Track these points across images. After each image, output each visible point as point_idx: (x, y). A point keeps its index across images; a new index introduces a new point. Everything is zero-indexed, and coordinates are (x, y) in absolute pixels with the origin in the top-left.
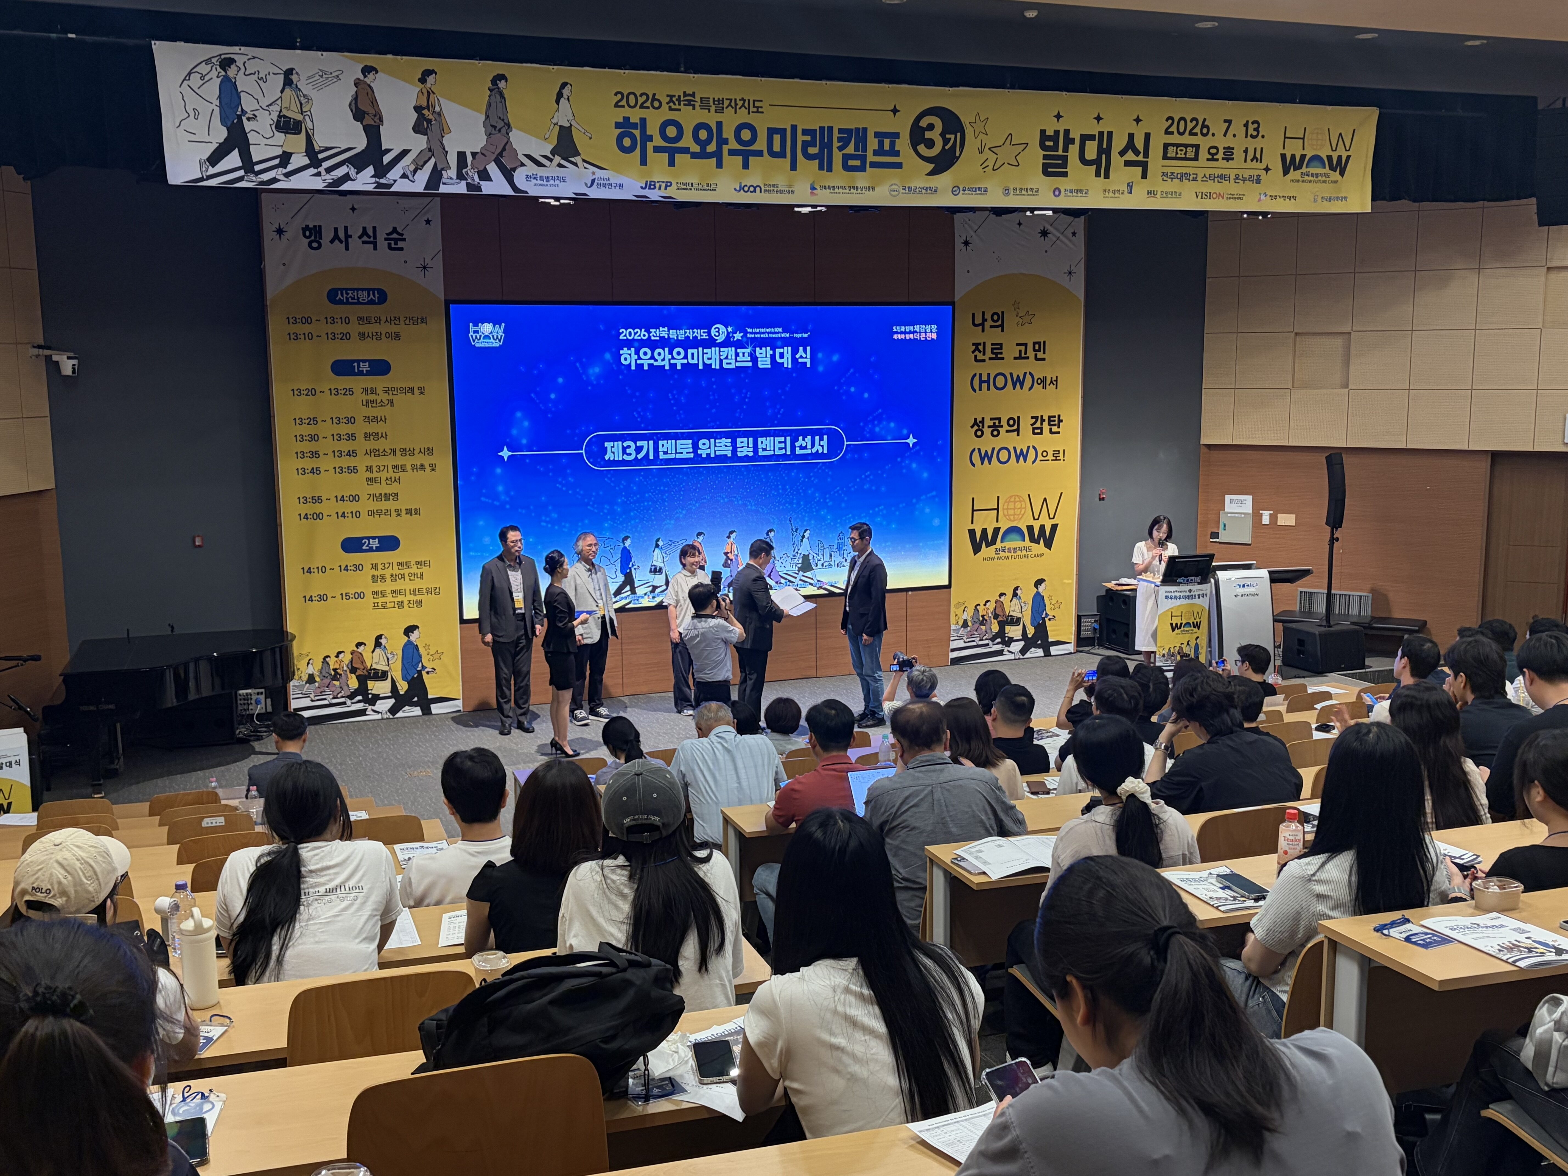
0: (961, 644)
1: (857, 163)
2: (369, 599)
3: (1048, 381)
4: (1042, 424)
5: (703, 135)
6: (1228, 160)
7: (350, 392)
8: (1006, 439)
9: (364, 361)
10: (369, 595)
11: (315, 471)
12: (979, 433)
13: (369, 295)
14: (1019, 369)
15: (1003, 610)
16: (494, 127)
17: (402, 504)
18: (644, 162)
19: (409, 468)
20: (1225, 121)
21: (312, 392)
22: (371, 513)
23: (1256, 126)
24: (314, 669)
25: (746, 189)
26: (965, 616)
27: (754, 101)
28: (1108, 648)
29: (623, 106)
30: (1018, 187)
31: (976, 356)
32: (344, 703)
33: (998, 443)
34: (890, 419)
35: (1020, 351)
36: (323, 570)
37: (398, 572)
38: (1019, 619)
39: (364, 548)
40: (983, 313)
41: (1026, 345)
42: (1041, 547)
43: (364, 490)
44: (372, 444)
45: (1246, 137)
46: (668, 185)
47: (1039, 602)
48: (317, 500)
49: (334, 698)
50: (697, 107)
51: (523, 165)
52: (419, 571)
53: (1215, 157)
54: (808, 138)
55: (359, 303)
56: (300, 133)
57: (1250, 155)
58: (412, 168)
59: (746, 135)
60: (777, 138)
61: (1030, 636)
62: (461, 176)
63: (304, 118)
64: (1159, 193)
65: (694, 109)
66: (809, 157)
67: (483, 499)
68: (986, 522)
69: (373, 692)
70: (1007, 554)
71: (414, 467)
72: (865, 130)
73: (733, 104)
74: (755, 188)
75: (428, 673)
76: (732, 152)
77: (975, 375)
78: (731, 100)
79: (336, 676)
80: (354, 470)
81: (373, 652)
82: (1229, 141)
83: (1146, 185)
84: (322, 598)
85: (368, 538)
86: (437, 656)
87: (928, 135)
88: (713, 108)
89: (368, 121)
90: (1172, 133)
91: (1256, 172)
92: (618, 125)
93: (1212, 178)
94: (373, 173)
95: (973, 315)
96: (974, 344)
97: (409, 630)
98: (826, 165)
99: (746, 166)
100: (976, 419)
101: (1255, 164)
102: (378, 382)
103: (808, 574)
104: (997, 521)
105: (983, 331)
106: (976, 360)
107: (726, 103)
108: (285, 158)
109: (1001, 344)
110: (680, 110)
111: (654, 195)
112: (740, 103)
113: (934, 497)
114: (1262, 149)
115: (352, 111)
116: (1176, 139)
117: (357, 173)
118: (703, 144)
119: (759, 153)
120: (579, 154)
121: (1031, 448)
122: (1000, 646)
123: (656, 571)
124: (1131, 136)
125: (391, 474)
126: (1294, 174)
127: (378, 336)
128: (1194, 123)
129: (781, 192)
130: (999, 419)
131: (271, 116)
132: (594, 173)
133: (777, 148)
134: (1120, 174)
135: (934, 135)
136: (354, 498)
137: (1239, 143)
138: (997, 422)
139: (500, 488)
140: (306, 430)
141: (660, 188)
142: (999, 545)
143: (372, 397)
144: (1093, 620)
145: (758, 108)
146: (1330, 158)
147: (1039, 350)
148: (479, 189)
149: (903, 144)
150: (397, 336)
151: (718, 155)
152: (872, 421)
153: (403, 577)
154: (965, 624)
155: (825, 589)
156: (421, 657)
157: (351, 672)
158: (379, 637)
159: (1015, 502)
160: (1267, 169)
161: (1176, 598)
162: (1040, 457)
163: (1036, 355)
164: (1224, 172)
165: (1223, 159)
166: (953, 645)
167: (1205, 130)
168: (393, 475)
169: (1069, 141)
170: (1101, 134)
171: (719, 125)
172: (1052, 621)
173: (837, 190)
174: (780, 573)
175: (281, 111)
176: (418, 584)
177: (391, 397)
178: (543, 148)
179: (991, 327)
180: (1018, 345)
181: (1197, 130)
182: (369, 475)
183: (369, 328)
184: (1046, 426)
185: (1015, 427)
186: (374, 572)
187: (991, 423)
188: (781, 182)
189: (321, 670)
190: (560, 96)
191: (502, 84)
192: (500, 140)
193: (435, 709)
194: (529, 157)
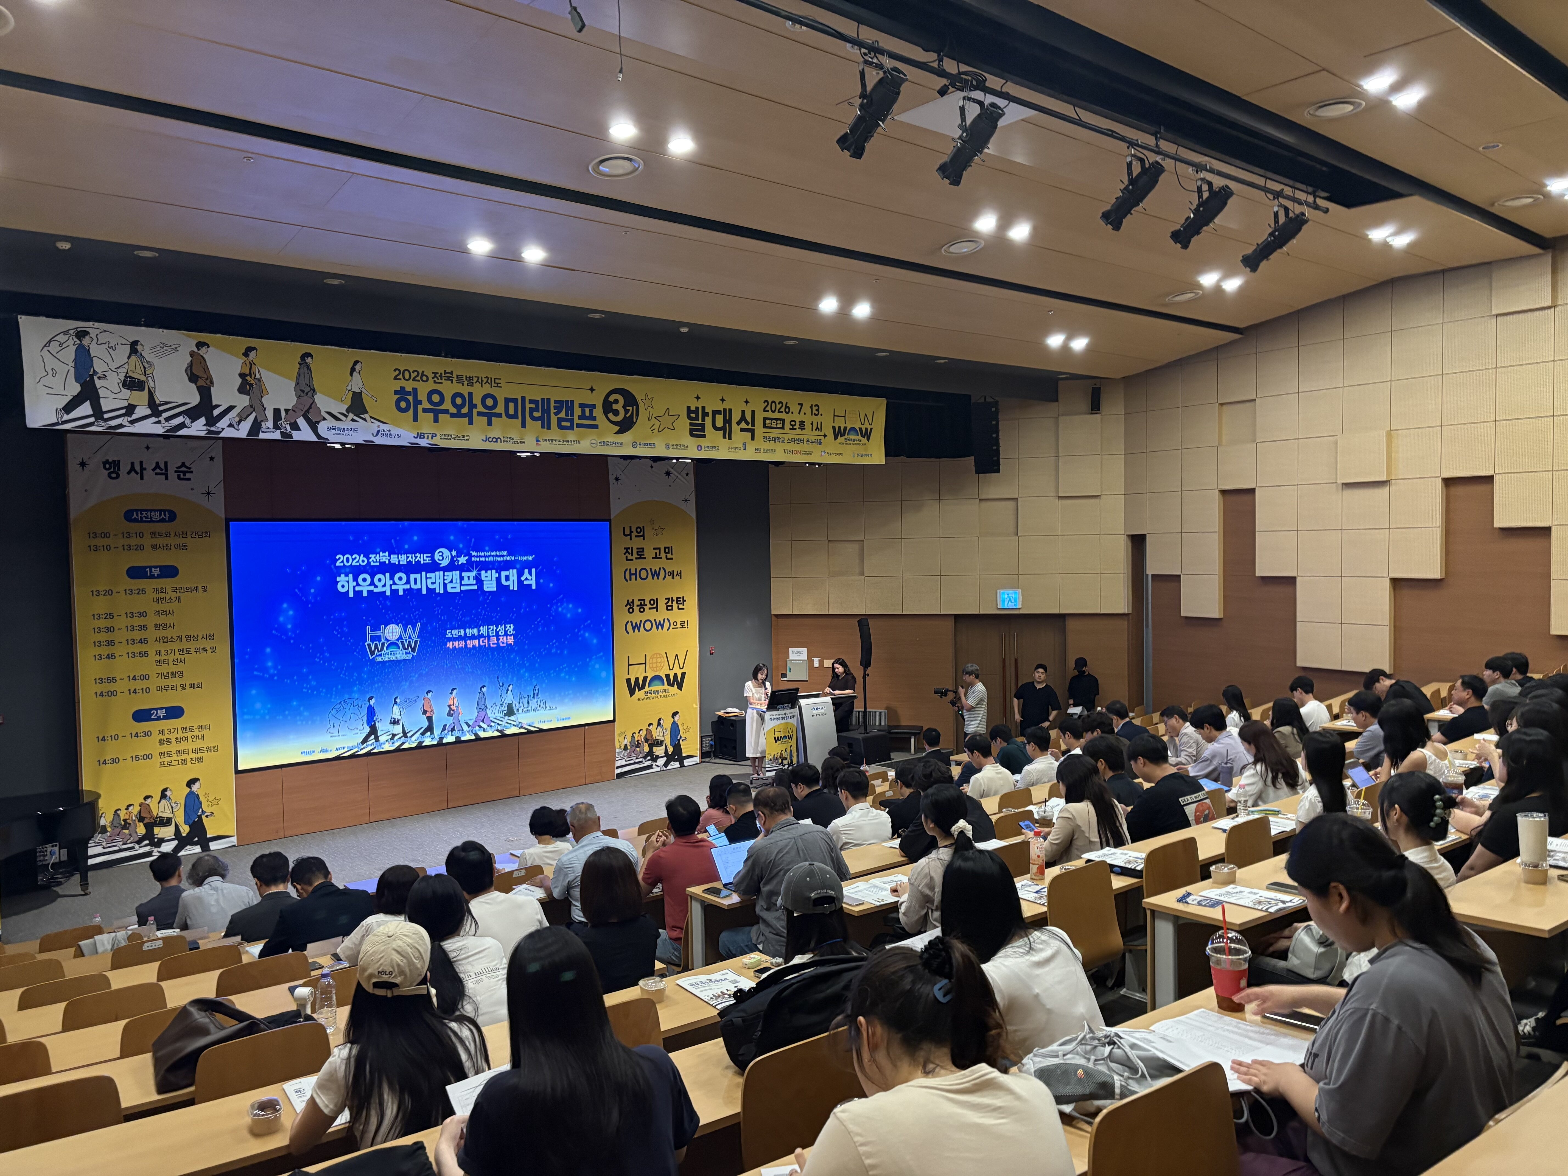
0: (623, 762)
1: (568, 424)
2: (157, 759)
3: (675, 574)
4: (672, 603)
5: (459, 401)
7: (143, 592)
8: (650, 614)
9: (156, 567)
10: (156, 756)
11: (110, 656)
12: (631, 610)
13: (160, 515)
14: (656, 565)
15: (652, 736)
16: (303, 391)
17: (187, 680)
18: (415, 419)
19: (193, 651)
20: (799, 404)
21: (109, 593)
22: (159, 689)
23: (817, 408)
24: (105, 821)
25: (490, 440)
26: (626, 742)
27: (495, 379)
28: (721, 758)
29: (400, 379)
30: (675, 443)
31: (626, 557)
33: (643, 617)
34: (568, 602)
35: (656, 553)
36: (116, 737)
37: (182, 735)
38: (662, 742)
39: (153, 717)
40: (630, 527)
41: (659, 549)
42: (674, 689)
43: (153, 670)
44: (162, 633)
45: (812, 415)
46: (434, 436)
47: (675, 728)
48: (111, 680)
49: (123, 844)
50: (454, 382)
51: (324, 419)
52: (200, 734)
53: (794, 427)
54: (533, 406)
55: (152, 521)
56: (143, 390)
57: (815, 426)
58: (237, 419)
59: (490, 402)
60: (511, 405)
61: (670, 753)
62: (276, 427)
63: (147, 379)
64: (762, 450)
65: (452, 382)
66: (534, 419)
67: (256, 672)
68: (638, 673)
69: (159, 836)
70: (653, 695)
71: (197, 650)
72: (572, 402)
73: (480, 380)
74: (497, 439)
75: (207, 816)
76: (480, 414)
77: (627, 570)
78: (478, 378)
79: (126, 826)
80: (145, 654)
81: (159, 803)
82: (802, 418)
83: (754, 445)
85: (156, 709)
86: (215, 802)
87: (614, 407)
88: (465, 383)
89: (201, 383)
90: (768, 411)
91: (819, 438)
92: (396, 393)
93: (793, 440)
94: (204, 422)
95: (624, 528)
96: (625, 549)
97: (192, 782)
98: (546, 425)
99: (490, 423)
100: (628, 600)
101: (817, 432)
102: (167, 583)
103: (512, 718)
104: (645, 672)
105: (631, 539)
106: (627, 560)
107: (475, 379)
108: (130, 409)
109: (643, 549)
110: (442, 383)
111: (424, 443)
112: (485, 380)
113: (601, 657)
114: (821, 423)
115: (187, 374)
116: (770, 415)
117: (192, 423)
118: (459, 407)
119: (499, 415)
120: (367, 412)
121: (666, 620)
122: (650, 762)
123: (394, 722)
124: (743, 412)
125: (177, 656)
126: (840, 439)
127: (168, 547)
128: (781, 404)
129: (516, 442)
130: (644, 600)
131: (119, 377)
132: (378, 426)
133: (511, 412)
134: (739, 437)
135: (619, 407)
136: (145, 677)
137: (808, 419)
138: (642, 603)
139: (270, 664)
140: (102, 623)
141: (428, 438)
142: (647, 689)
143: (162, 595)
144: (710, 739)
145: (498, 383)
146: (861, 429)
147: (668, 553)
148: (290, 436)
149: (598, 412)
150: (184, 547)
151: (469, 416)
152: (557, 603)
153: (186, 739)
154: (626, 748)
155: (525, 728)
156: (201, 803)
157: (139, 821)
158: (165, 790)
159: (657, 658)
160: (825, 436)
161: (777, 719)
162: (672, 626)
163: (667, 556)
164: (800, 437)
165: (799, 428)
166: (618, 764)
167: (788, 410)
168: (179, 657)
169: (705, 414)
170: (725, 410)
171: (470, 394)
172: (684, 742)
173: (554, 442)
174: (492, 719)
175: (127, 373)
176: (199, 744)
177: (178, 595)
178: (339, 408)
179: (636, 536)
180: (654, 549)
181: (783, 409)
182: (158, 658)
183: (159, 541)
184: (675, 605)
185: (655, 606)
186: (161, 737)
187: (639, 603)
188: (515, 436)
189: (112, 823)
190: (353, 370)
191: (309, 360)
192: (307, 401)
193: (213, 846)
194: (329, 413)
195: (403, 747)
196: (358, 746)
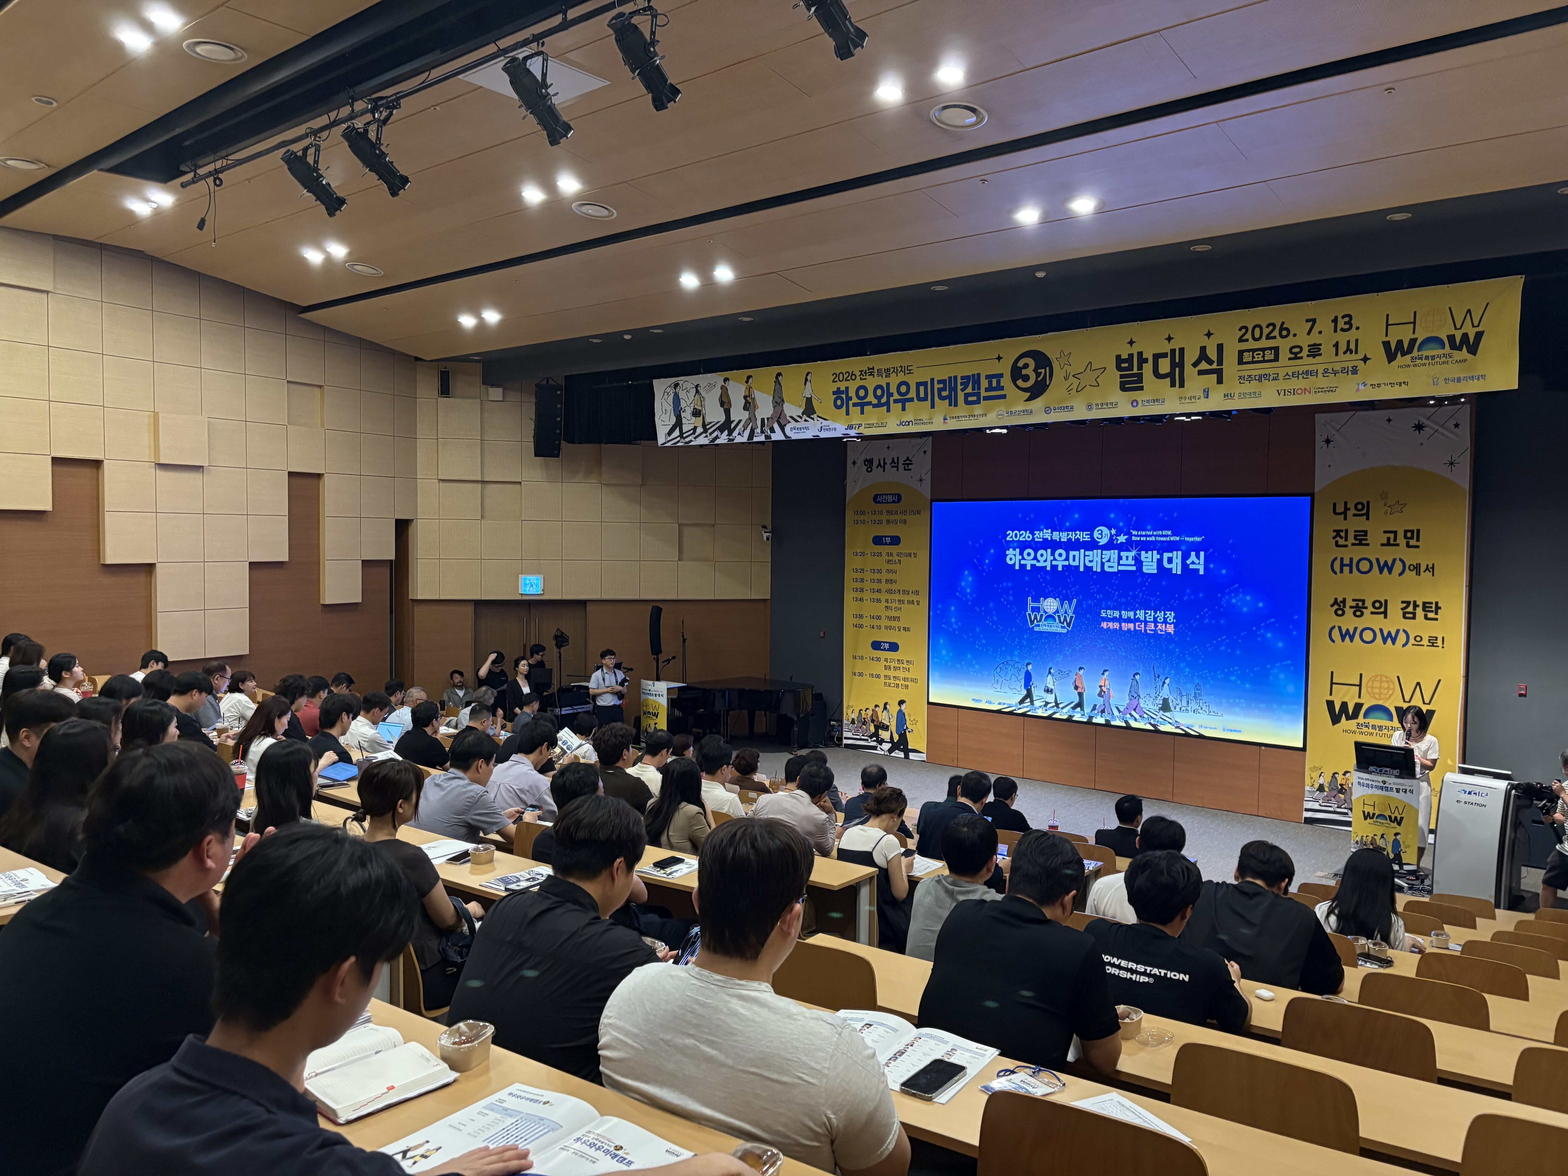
0: (1316, 806)
1: (975, 398)
2: (882, 679)
3: (1423, 568)
4: (1415, 609)
5: (879, 392)
6: (1314, 356)
7: (880, 554)
8: (1369, 620)
9: (888, 537)
10: (882, 677)
11: (861, 600)
12: (1339, 612)
13: (893, 498)
16: (776, 402)
17: (902, 624)
18: (848, 413)
19: (906, 602)
20: (1308, 321)
21: (863, 554)
22: (886, 627)
23: (1347, 319)
24: (854, 716)
25: (903, 424)
26: (1321, 781)
27: (907, 366)
29: (836, 382)
30: (1100, 402)
31: (1337, 542)
32: (867, 740)
33: (1361, 623)
34: (1246, 594)
35: (1389, 539)
36: (862, 658)
37: (898, 665)
39: (882, 648)
40: (1346, 503)
41: (1395, 533)
43: (884, 613)
44: (890, 586)
45: (1335, 331)
46: (860, 425)
48: (861, 616)
49: (863, 735)
50: (876, 376)
51: (789, 422)
52: (908, 666)
53: (1299, 355)
54: (941, 386)
55: (888, 502)
56: (701, 416)
57: (1343, 347)
58: (743, 429)
59: (904, 389)
60: (922, 388)
62: (762, 432)
63: (702, 409)
64: (1236, 395)
65: (874, 377)
66: (942, 398)
67: (943, 626)
68: (1347, 696)
69: (881, 737)
70: (1371, 730)
71: (909, 602)
72: (979, 375)
73: (896, 370)
74: (909, 422)
75: (909, 732)
76: (896, 401)
77: (1336, 559)
78: (896, 367)
79: (864, 723)
80: (879, 601)
81: (883, 712)
82: (1315, 338)
83: (1223, 389)
84: (861, 674)
85: (884, 642)
86: (914, 722)
87: (1024, 372)
88: (884, 375)
89: (726, 406)
90: (1247, 340)
91: (1351, 364)
92: (834, 393)
93: (1294, 375)
94: (727, 433)
95: (1335, 505)
96: (1334, 531)
97: (901, 702)
98: (953, 403)
99: (904, 409)
100: (1336, 599)
101: (1354, 356)
102: (894, 549)
103: (1168, 714)
104: (1360, 697)
105: (1345, 519)
106: (1337, 545)
107: (892, 370)
108: (695, 429)
109: (1366, 532)
110: (865, 379)
111: (853, 433)
112: (899, 369)
113: (1287, 665)
114: (1357, 341)
115: (720, 402)
116: (1252, 344)
117: (722, 435)
118: (879, 398)
119: (912, 400)
120: (815, 413)
121: (1401, 632)
123: (1048, 691)
124: (1203, 349)
125: (897, 605)
126: (1400, 360)
127: (895, 522)
128: (1271, 328)
129: (924, 423)
130: (1363, 601)
131: (691, 410)
133: (922, 395)
135: (1029, 371)
136: (879, 617)
137: (1328, 339)
138: (1360, 604)
139: (953, 620)
140: (859, 575)
141: (856, 428)
142: (1361, 719)
143: (891, 558)
145: (910, 370)
146: (1449, 337)
147: (1412, 538)
148: (771, 438)
149: (1006, 381)
150: (905, 522)
151: (887, 404)
152: (1230, 594)
153: (900, 668)
154: (1321, 788)
155: (1182, 729)
156: (906, 721)
157: (872, 722)
158: (886, 704)
159: (1381, 682)
160: (1365, 359)
162: (1412, 641)
163: (1408, 543)
164: (1310, 368)
165: (1308, 356)
166: (1308, 805)
167: (1285, 332)
169: (1143, 361)
170: (1173, 351)
171: (888, 384)
173: (960, 419)
174: (1144, 710)
175: (694, 406)
176: (907, 675)
177: (900, 558)
179: (1354, 515)
180: (1385, 532)
181: (1276, 333)
182: (886, 604)
183: (892, 517)
184: (1420, 612)
185: (1382, 610)
186: (885, 663)
187: (1354, 604)
188: (924, 417)
189: (858, 717)
190: (806, 380)
191: (780, 378)
192: (779, 409)
193: (912, 756)
194: (791, 417)
195: (1054, 716)
196: (1016, 706)
